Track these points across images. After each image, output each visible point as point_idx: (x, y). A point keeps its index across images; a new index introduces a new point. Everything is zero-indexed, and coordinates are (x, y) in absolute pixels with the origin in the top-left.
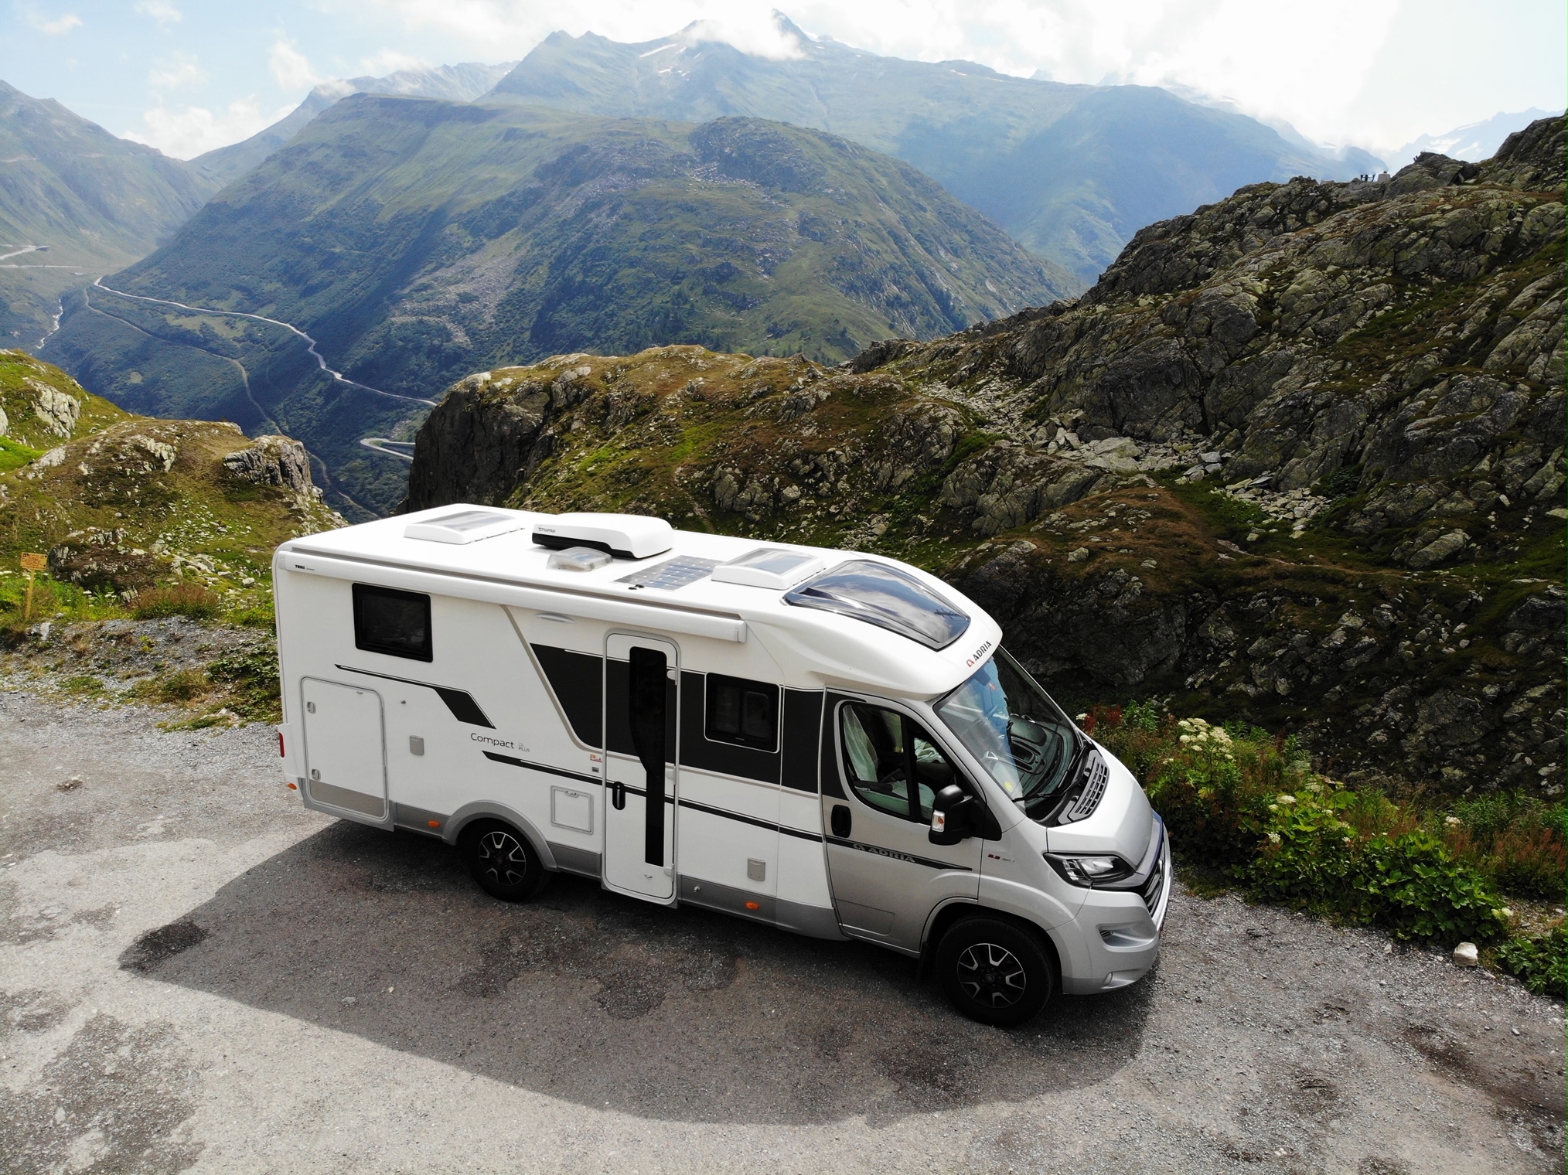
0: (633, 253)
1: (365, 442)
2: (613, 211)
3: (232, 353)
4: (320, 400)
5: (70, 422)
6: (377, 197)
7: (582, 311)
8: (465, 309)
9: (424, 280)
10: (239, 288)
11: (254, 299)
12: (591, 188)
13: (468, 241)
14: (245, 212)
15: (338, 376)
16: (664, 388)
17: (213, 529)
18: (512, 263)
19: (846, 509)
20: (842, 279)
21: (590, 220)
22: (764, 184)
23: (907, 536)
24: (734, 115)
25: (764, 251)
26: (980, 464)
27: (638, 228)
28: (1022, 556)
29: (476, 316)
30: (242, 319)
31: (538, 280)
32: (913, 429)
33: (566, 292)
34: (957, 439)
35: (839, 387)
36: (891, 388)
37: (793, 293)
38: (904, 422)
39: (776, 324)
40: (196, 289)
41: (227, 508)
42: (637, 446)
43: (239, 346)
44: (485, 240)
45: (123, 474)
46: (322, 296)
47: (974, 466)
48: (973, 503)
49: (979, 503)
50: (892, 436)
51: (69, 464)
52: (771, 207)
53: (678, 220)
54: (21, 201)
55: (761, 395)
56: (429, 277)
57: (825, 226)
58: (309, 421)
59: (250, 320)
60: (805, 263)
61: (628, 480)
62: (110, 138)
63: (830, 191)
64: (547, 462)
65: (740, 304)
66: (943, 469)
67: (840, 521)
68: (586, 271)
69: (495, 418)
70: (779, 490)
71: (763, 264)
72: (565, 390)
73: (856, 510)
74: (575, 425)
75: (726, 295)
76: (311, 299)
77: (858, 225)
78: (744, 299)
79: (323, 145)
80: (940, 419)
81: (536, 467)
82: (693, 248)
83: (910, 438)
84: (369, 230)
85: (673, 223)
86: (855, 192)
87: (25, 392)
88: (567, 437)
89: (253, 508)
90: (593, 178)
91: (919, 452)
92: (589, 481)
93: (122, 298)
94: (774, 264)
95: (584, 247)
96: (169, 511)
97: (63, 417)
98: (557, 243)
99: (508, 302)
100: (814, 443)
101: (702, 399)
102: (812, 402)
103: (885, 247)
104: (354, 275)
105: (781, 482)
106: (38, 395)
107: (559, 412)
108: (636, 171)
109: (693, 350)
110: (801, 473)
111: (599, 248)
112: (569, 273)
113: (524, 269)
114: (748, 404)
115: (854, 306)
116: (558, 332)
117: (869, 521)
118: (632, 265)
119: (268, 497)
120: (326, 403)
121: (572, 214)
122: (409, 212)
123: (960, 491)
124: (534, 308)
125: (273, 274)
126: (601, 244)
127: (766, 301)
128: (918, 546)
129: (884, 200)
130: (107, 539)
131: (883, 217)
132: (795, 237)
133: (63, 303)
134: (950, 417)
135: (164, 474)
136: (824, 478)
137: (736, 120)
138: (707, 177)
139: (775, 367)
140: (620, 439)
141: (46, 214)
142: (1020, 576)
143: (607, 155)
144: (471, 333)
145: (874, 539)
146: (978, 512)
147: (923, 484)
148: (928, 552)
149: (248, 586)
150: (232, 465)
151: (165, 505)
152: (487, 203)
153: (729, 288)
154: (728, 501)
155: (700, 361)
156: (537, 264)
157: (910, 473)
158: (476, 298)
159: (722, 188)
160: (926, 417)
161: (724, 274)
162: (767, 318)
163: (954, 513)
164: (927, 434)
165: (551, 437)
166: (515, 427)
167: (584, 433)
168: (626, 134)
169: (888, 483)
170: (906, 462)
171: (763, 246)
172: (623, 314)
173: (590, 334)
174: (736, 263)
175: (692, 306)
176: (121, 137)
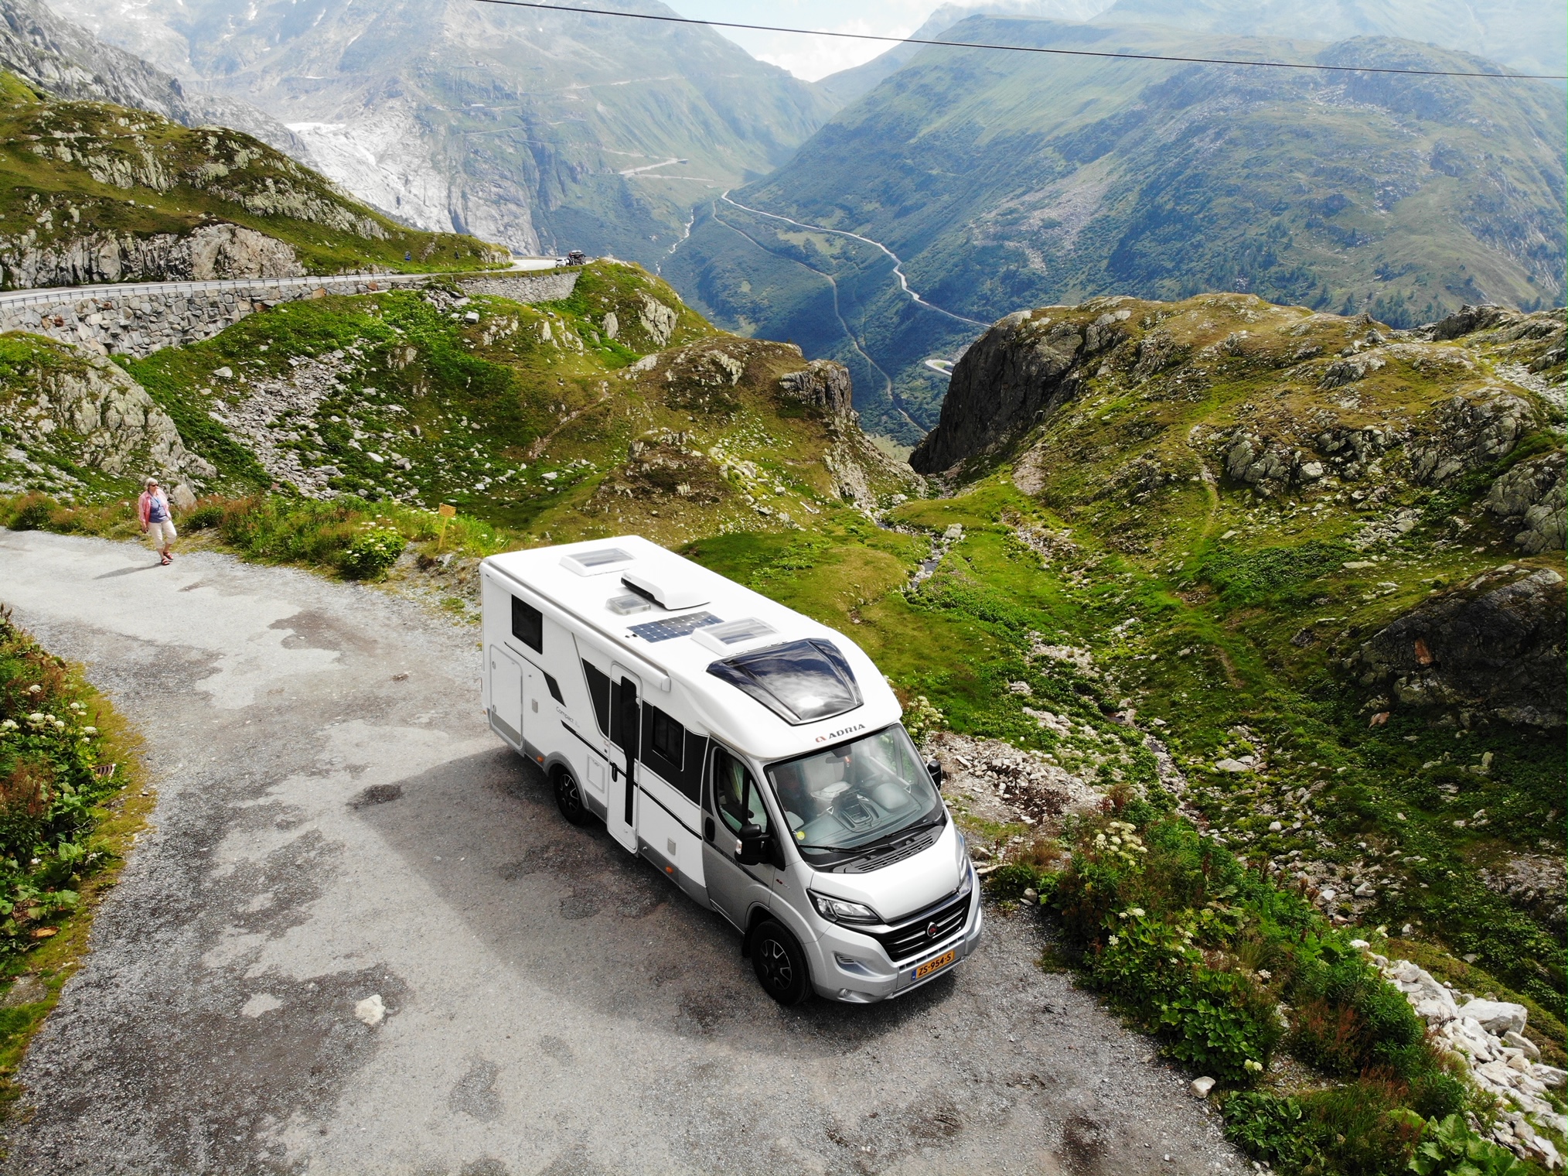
0: (1232, 181)
1: (930, 363)
2: (1218, 135)
3: (828, 270)
4: (896, 320)
5: (667, 332)
6: (980, 121)
7: (1166, 240)
8: (1045, 235)
9: (1011, 205)
10: (843, 207)
11: (855, 218)
12: (1197, 112)
13: (1061, 165)
14: (857, 133)
15: (916, 297)
16: (1203, 338)
17: (762, 440)
18: (1102, 189)
19: (1373, 497)
20: (1476, 221)
21: (1190, 146)
22: (1396, 111)
23: (1435, 539)
24: (1372, 34)
25: (1387, 184)
26: (1538, 468)
27: (1242, 154)
28: (1542, 588)
29: (1056, 243)
30: (841, 236)
31: (1126, 208)
32: (1471, 416)
33: (1152, 220)
34: (1520, 435)
35: (1398, 356)
36: (1460, 366)
37: (1412, 231)
38: (1463, 406)
39: (1386, 266)
40: (805, 206)
41: (776, 423)
42: (1159, 399)
43: (834, 262)
44: (1078, 165)
45: (698, 383)
46: (914, 217)
47: (1531, 470)
48: (1522, 513)
49: (1528, 515)
50: (1445, 421)
51: (659, 370)
52: (1401, 136)
53: (1289, 147)
54: (669, 116)
55: (1308, 356)
56: (1016, 201)
57: (1463, 160)
58: (884, 339)
59: (847, 238)
60: (1433, 200)
61: (1140, 433)
62: (749, 59)
63: (1475, 121)
64: (1066, 406)
65: (1348, 240)
66: (1496, 467)
67: (1361, 510)
68: (1178, 199)
69: (1025, 357)
70: (1298, 466)
71: (1382, 198)
72: (1099, 334)
73: (1384, 498)
74: (1102, 371)
75: (1332, 230)
76: (904, 220)
77: (1504, 161)
78: (1353, 235)
79: (936, 68)
80: (1505, 409)
81: (1055, 409)
82: (1302, 178)
83: (1466, 426)
84: (966, 153)
85: (1284, 149)
86: (1505, 124)
87: (635, 302)
88: (1091, 382)
89: (796, 424)
90: (1201, 100)
91: (1473, 444)
92: (1101, 431)
93: (742, 211)
94: (1395, 199)
95: (1180, 173)
96: (730, 420)
97: (662, 327)
98: (1152, 169)
99: (1090, 229)
100: (1351, 418)
101: (1241, 355)
102: (1361, 371)
103: (1534, 188)
104: (946, 197)
105: (1303, 457)
106: (645, 305)
107: (1090, 355)
108: (1251, 93)
109: (1244, 300)
110: (1329, 449)
111: (1196, 175)
112: (1159, 200)
113: (1112, 196)
114: (1290, 365)
115: (1486, 251)
116: (1136, 262)
117: (1397, 514)
118: (1229, 193)
119: (811, 416)
120: (902, 322)
121: (1173, 138)
122: (1009, 134)
123: (1510, 497)
124: (1116, 236)
125: (874, 194)
126: (1200, 170)
127: (1379, 238)
128: (1446, 552)
129: (1540, 134)
130: (674, 439)
131: (1535, 155)
132: (1425, 170)
133: (695, 214)
134: (1518, 409)
135: (731, 387)
136: (1355, 457)
137: (1373, 40)
138: (1331, 101)
139: (1332, 326)
140: (1144, 389)
141: (689, 130)
142: (1535, 610)
143: (1220, 76)
144: (1048, 260)
145: (1396, 535)
146: (1526, 525)
147: (1469, 482)
148: (1455, 562)
149: (779, 494)
150: (786, 385)
151: (728, 415)
152: (1086, 126)
153: (1337, 222)
154: (1240, 470)
155: (1250, 312)
156: (1128, 190)
157: (1457, 466)
158: (1059, 224)
159: (1347, 113)
160: (1489, 405)
161: (1332, 207)
162: (1378, 258)
163: (1498, 521)
164: (1486, 424)
165: (1076, 381)
166: (1043, 368)
167: (1108, 379)
168: (1247, 53)
169: (1429, 474)
170: (1455, 453)
171: (1385, 178)
172: (1210, 245)
173: (1170, 265)
174: (1349, 195)
175: (1291, 240)
176: (759, 58)
